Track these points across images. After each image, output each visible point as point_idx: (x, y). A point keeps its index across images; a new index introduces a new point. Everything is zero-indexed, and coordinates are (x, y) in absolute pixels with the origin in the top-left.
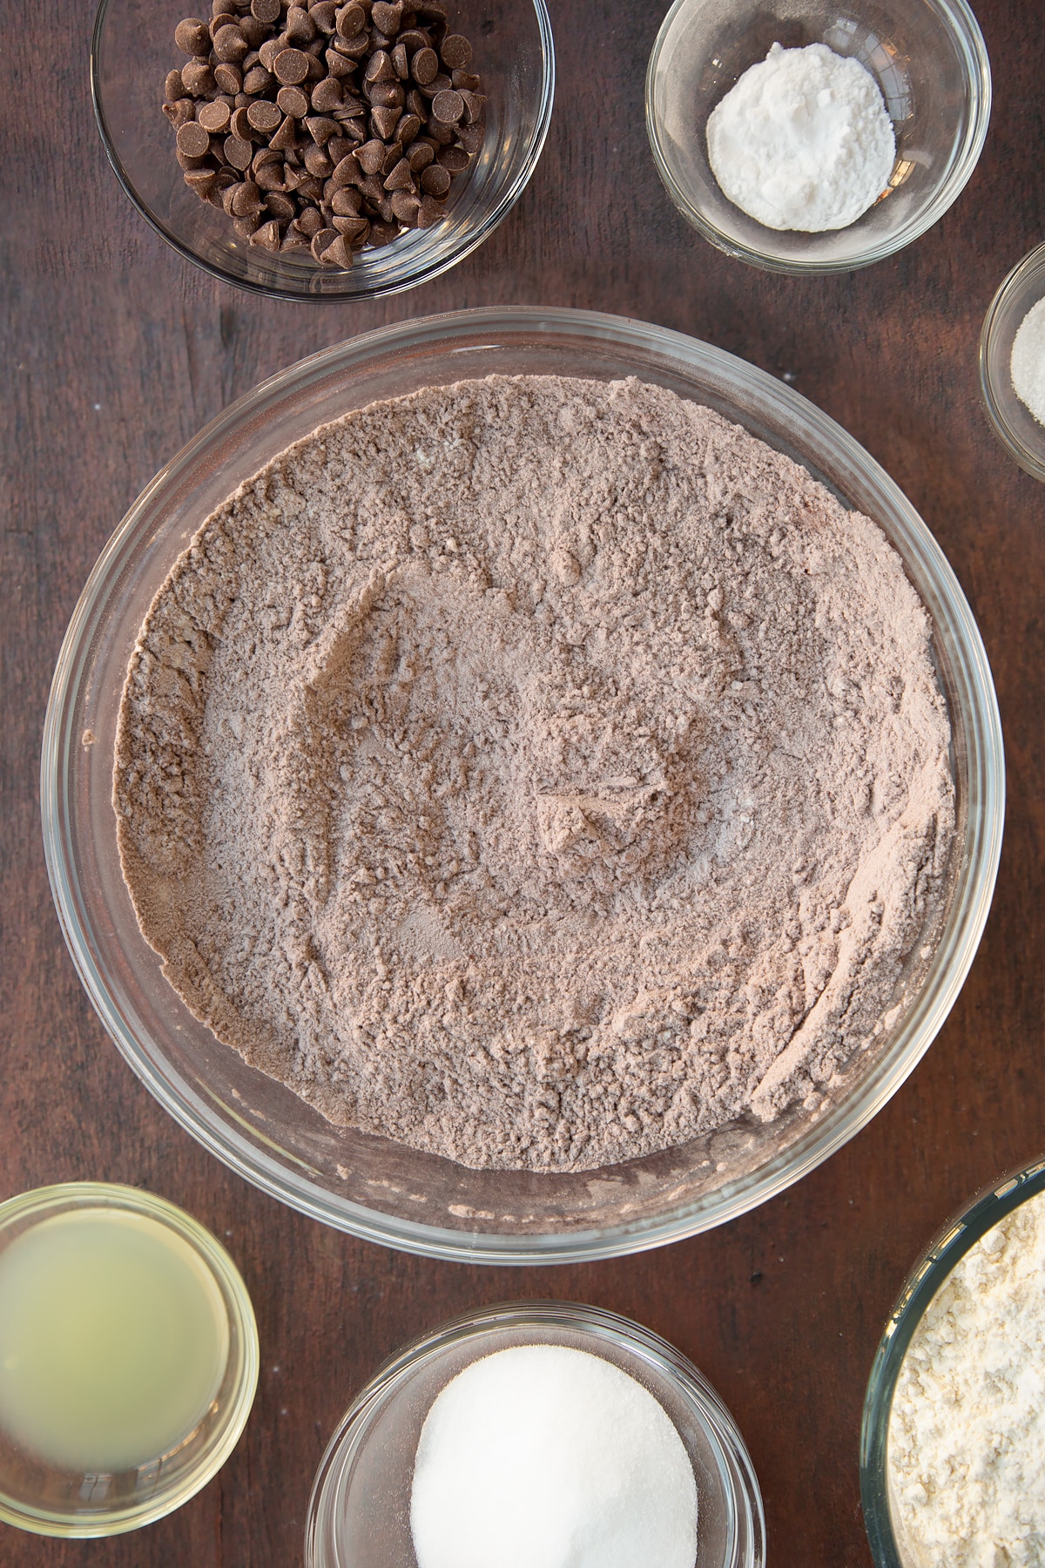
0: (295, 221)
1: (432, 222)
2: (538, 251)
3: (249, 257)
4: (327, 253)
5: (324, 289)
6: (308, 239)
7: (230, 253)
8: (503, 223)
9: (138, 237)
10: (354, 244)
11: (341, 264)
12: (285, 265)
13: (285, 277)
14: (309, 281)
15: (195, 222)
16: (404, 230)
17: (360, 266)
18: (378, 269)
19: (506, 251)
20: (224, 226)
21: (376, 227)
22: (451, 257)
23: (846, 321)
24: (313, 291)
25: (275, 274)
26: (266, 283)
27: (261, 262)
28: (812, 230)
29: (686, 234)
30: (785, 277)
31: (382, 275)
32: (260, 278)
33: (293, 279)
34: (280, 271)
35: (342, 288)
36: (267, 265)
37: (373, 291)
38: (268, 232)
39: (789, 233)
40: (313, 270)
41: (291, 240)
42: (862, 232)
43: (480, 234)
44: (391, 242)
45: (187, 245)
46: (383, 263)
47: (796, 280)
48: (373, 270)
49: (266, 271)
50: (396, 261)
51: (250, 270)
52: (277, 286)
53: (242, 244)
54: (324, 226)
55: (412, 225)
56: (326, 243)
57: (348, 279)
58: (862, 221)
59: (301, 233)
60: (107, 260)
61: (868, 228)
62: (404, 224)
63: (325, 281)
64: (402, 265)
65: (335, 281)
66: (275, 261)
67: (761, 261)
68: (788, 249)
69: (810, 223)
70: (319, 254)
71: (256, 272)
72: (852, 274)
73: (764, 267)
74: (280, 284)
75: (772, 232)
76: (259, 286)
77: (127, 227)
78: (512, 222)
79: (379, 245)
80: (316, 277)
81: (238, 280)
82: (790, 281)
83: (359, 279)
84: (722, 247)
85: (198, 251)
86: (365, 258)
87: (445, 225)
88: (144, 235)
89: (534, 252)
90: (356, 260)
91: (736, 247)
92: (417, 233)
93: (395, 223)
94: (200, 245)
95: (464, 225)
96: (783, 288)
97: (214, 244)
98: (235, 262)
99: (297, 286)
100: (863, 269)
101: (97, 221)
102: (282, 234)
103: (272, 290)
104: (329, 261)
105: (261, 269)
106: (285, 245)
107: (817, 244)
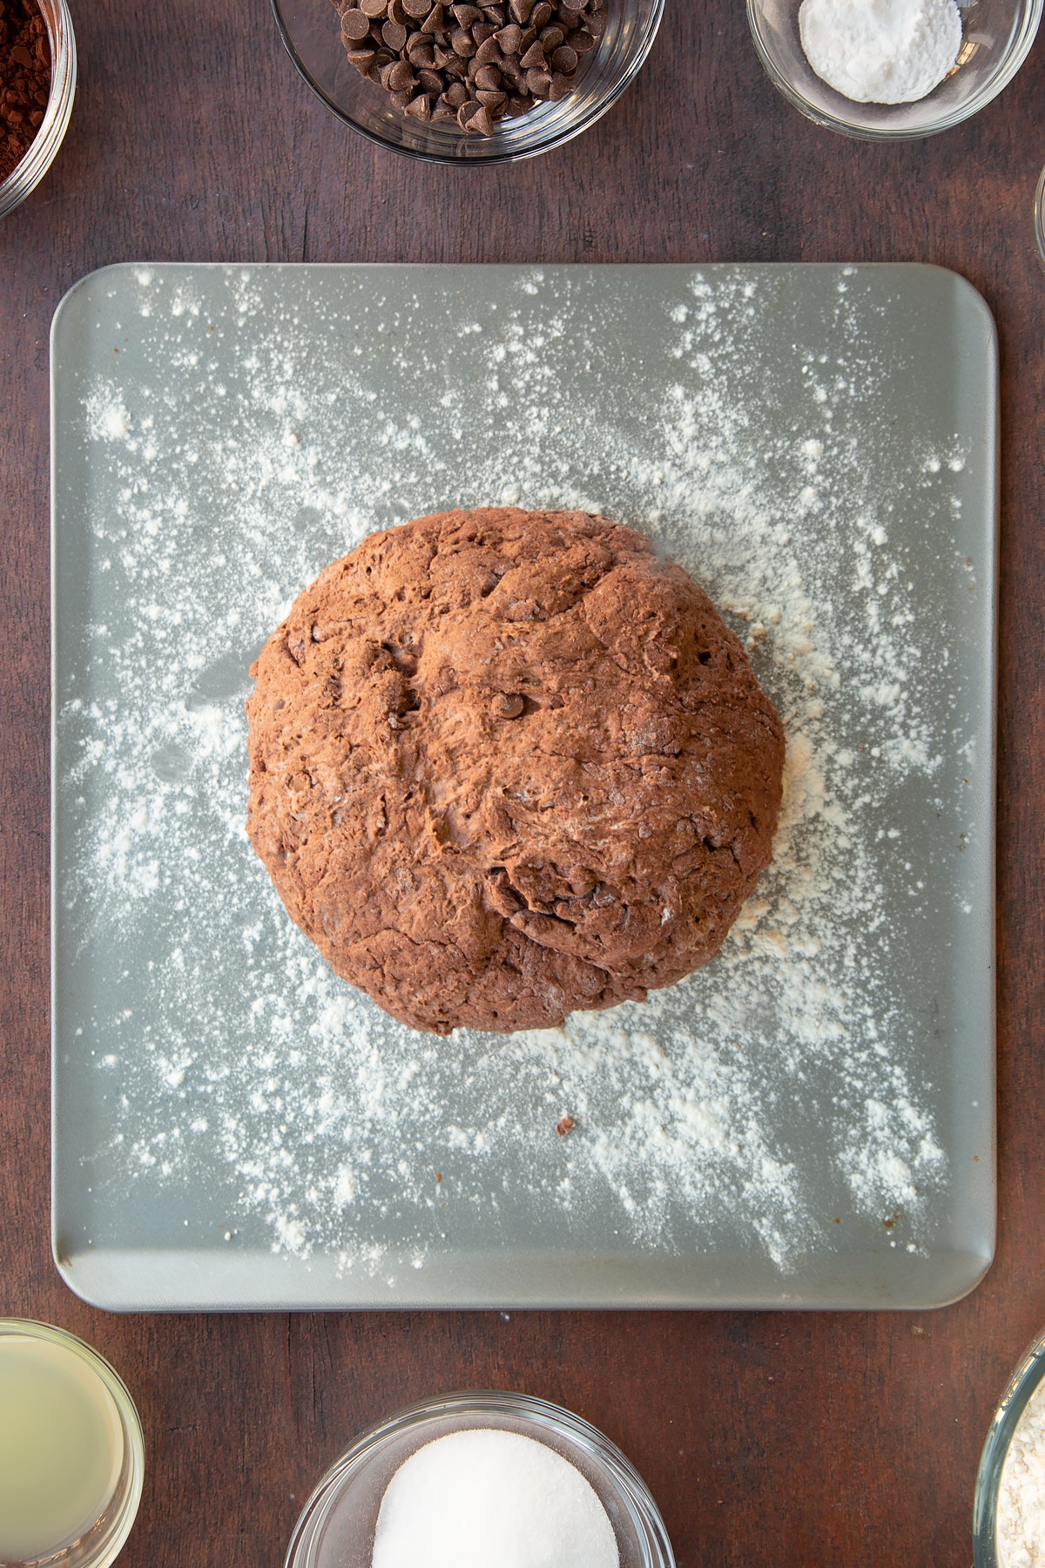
0: (444, 95)
1: (561, 96)
2: (653, 120)
3: (404, 126)
4: (471, 122)
5: (469, 153)
6: (455, 110)
7: (388, 122)
8: (623, 96)
9: (308, 108)
10: (494, 116)
11: (483, 131)
12: (434, 132)
13: (435, 143)
14: (456, 147)
15: (357, 95)
16: (538, 102)
17: (499, 134)
18: (515, 136)
19: (626, 121)
20: (382, 98)
21: (513, 100)
22: (578, 126)
23: (919, 181)
24: (459, 155)
25: (426, 140)
26: (419, 148)
27: (414, 131)
28: (890, 102)
29: (780, 106)
30: (867, 143)
31: (518, 141)
32: (413, 144)
33: (442, 144)
34: (431, 138)
35: (484, 153)
36: (419, 132)
37: (511, 155)
38: (420, 104)
39: (870, 104)
40: (459, 137)
41: (439, 111)
42: (933, 104)
43: (603, 105)
44: (527, 112)
45: (351, 116)
46: (520, 129)
47: (876, 146)
48: (511, 137)
49: (418, 138)
50: (531, 130)
51: (405, 137)
52: (428, 151)
53: (398, 115)
54: (469, 99)
55: (545, 98)
56: (470, 114)
57: (489, 144)
58: (933, 95)
59: (449, 105)
60: (281, 129)
61: (938, 101)
62: (538, 97)
63: (469, 147)
64: (536, 133)
65: (478, 147)
66: (426, 129)
67: (846, 129)
68: (869, 119)
69: (888, 96)
70: (464, 124)
71: (409, 139)
72: (925, 140)
73: (848, 134)
74: (431, 149)
75: (855, 104)
76: (413, 151)
77: (299, 100)
78: (631, 95)
79: (516, 115)
80: (461, 143)
81: (394, 145)
82: (870, 146)
83: (499, 145)
84: (812, 117)
85: (360, 120)
86: (504, 126)
87: (573, 98)
88: (313, 106)
89: (650, 121)
90: (496, 128)
91: (824, 117)
92: (548, 105)
93: (530, 97)
94: (361, 115)
95: (590, 97)
96: (865, 152)
97: (374, 115)
98: (392, 130)
99: (445, 151)
100: (934, 136)
101: (273, 95)
102: (432, 105)
103: (424, 155)
104: (472, 129)
105: (414, 136)
106: (435, 115)
107: (894, 114)
